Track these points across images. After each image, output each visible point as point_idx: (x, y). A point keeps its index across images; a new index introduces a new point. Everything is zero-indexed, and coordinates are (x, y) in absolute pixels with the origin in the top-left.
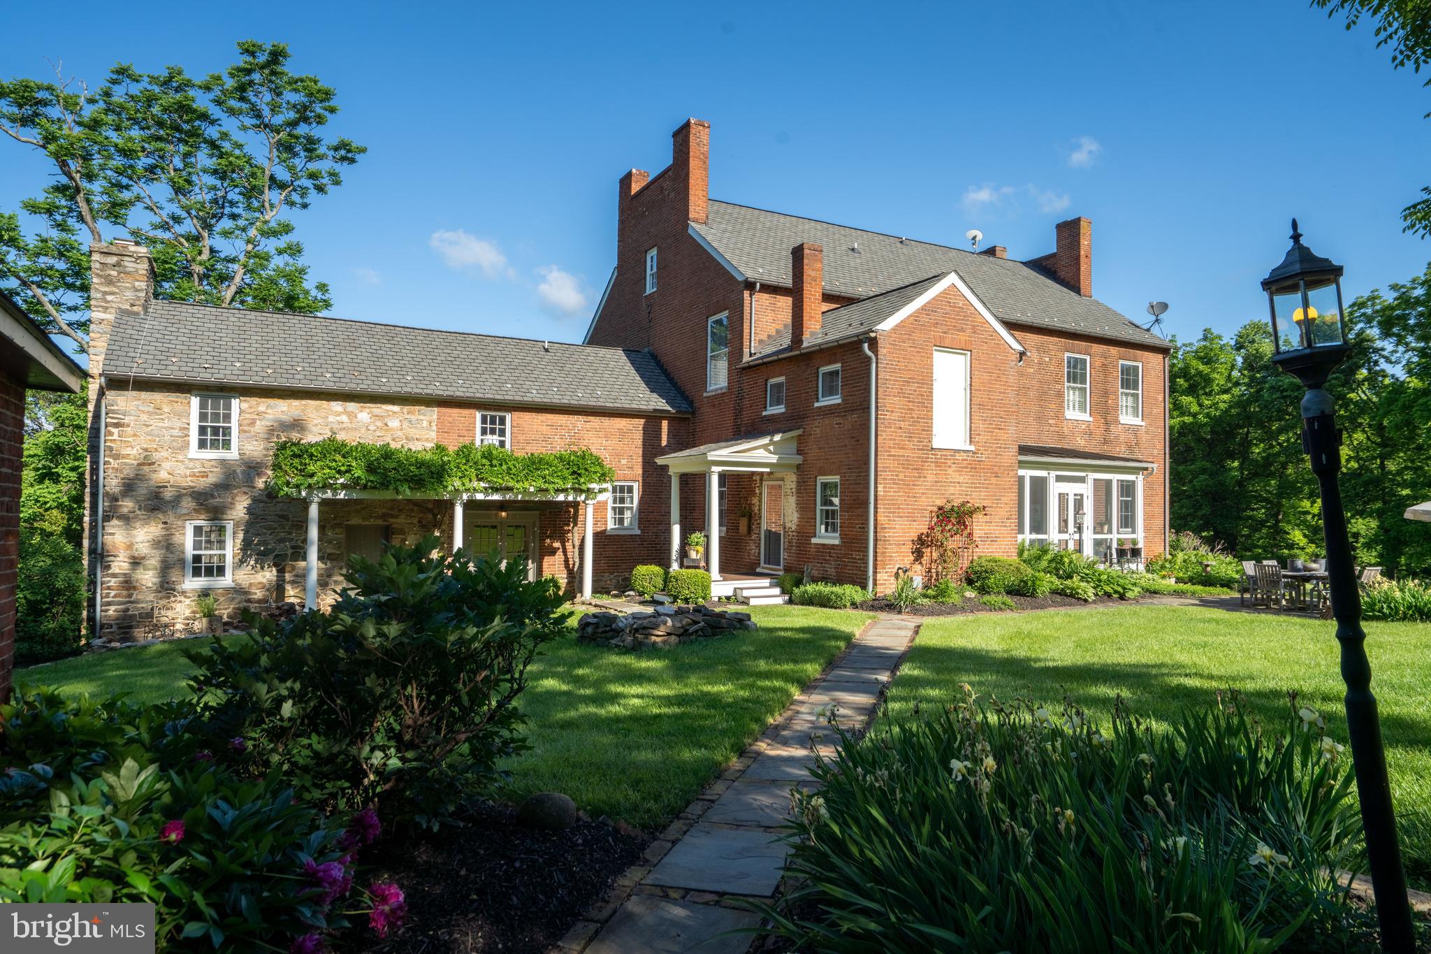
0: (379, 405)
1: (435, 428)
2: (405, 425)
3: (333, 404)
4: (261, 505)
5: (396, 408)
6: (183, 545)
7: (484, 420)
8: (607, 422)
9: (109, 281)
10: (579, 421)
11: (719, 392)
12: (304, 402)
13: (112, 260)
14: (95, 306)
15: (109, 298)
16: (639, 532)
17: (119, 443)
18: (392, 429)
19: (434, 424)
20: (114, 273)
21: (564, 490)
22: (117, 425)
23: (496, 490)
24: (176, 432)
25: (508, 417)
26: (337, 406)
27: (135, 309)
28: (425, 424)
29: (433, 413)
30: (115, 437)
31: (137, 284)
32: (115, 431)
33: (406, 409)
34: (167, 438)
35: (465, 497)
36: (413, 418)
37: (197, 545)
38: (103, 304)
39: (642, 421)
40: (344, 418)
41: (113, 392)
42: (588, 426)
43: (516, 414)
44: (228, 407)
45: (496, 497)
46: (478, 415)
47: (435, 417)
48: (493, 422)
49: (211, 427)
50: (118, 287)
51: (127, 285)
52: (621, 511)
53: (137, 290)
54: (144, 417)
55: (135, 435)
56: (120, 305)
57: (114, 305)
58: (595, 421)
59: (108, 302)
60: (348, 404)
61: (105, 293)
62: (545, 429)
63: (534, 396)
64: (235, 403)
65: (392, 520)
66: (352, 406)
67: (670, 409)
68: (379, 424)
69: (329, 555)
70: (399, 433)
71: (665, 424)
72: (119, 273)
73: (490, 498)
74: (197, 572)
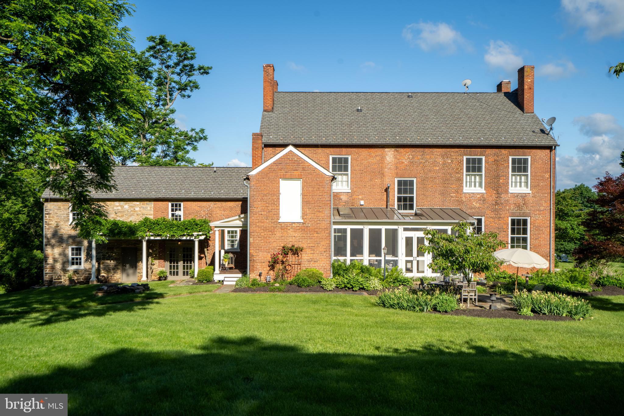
0: (132, 202)
1: (153, 210)
2: (142, 209)
3: (115, 203)
5: (138, 203)
6: (68, 254)
7: (172, 205)
8: (224, 204)
10: (212, 204)
16: (239, 251)
17: (49, 220)
18: (137, 211)
19: (152, 208)
21: (184, 235)
22: (47, 214)
23: (159, 235)
24: (65, 215)
25: (182, 204)
26: (117, 203)
28: (149, 208)
29: (152, 204)
30: (47, 218)
32: (47, 216)
33: (142, 203)
34: (63, 217)
35: (147, 238)
36: (144, 206)
37: (73, 254)
39: (241, 203)
40: (119, 208)
41: (46, 203)
42: (216, 206)
43: (185, 203)
45: (158, 238)
46: (170, 204)
47: (153, 205)
48: (176, 206)
54: (56, 211)
55: (53, 217)
58: (219, 204)
62: (197, 208)
63: (192, 195)
65: (137, 245)
66: (122, 203)
68: (132, 209)
70: (139, 212)
73: (156, 238)
74: (73, 264)
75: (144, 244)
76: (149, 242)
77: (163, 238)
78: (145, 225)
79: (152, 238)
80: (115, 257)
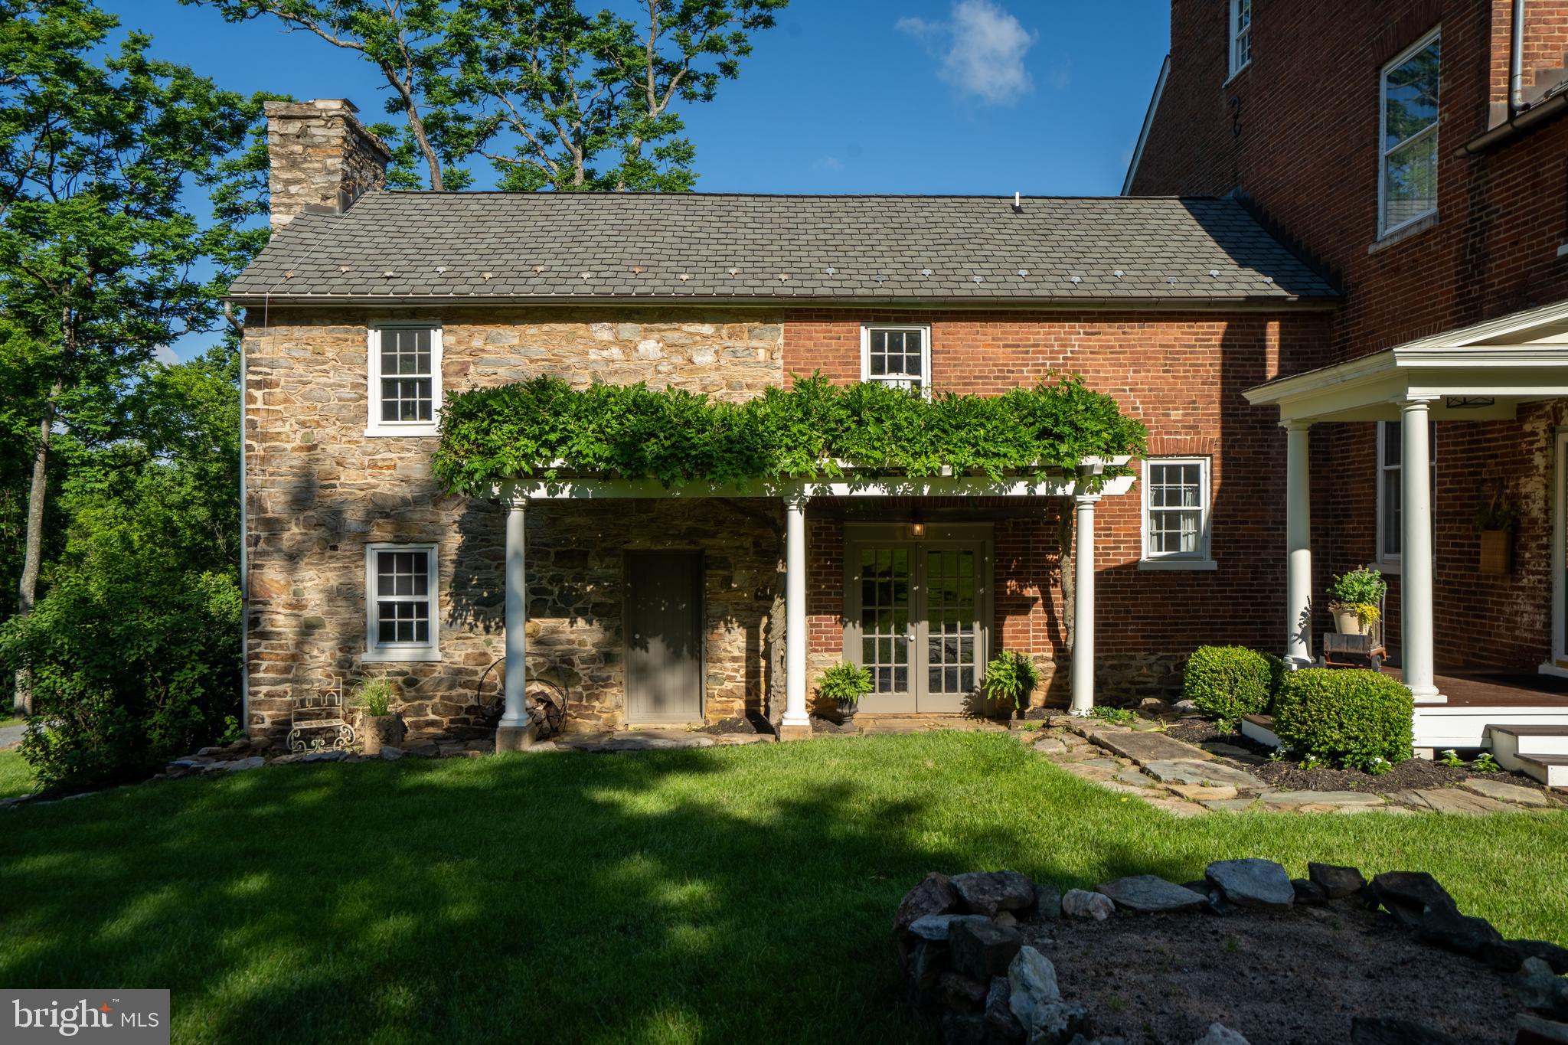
0: (676, 325)
1: (780, 362)
2: (726, 358)
3: (595, 327)
4: (482, 515)
5: (707, 329)
6: (363, 585)
7: (877, 344)
8: (1136, 332)
9: (293, 163)
10: (1075, 335)
11: (1415, 231)
12: (546, 327)
13: (294, 127)
14: (278, 205)
15: (293, 189)
16: (1213, 565)
17: (265, 414)
18: (702, 369)
19: (778, 355)
20: (298, 149)
21: (1023, 473)
22: (258, 385)
23: (875, 475)
24: (347, 393)
25: (925, 334)
26: (602, 331)
27: (330, 203)
28: (762, 355)
29: (777, 335)
30: (259, 405)
31: (329, 161)
32: (258, 394)
33: (725, 329)
34: (334, 402)
35: (809, 490)
36: (739, 345)
37: (384, 587)
38: (286, 200)
39: (1220, 327)
40: (615, 352)
41: (254, 330)
42: (1094, 342)
43: (942, 327)
44: (426, 345)
45: (874, 490)
46: (865, 334)
47: (781, 341)
48: (895, 346)
49: (402, 380)
50: (303, 170)
51: (317, 165)
52: (1173, 520)
53: (330, 173)
54: (300, 369)
55: (286, 400)
56: (308, 199)
57: (300, 200)
58: (1110, 334)
59: (291, 196)
60: (621, 326)
61: (288, 182)
62: (1001, 354)
63: (978, 285)
64: (437, 338)
65: (705, 542)
66: (627, 330)
67: (1283, 293)
68: (678, 360)
69: (596, 605)
70: (715, 376)
71: (1273, 330)
72: (306, 147)
73: (861, 493)
74: (386, 634)
75: (797, 522)
76: (821, 510)
77: (900, 490)
78: (807, 414)
79: (840, 490)
80: (594, 599)
